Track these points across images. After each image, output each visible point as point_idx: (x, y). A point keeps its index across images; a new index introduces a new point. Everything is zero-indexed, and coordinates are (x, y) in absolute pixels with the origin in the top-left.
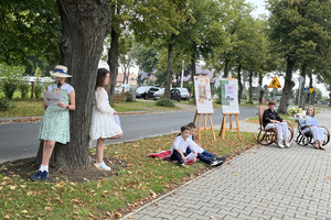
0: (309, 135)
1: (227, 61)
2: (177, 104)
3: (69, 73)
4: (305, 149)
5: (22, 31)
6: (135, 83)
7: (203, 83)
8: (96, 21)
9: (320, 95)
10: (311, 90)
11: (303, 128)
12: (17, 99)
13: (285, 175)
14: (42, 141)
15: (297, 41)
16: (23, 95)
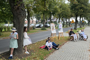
0: (82, 37)
1: (59, 16)
2: (47, 29)
3: (16, 29)
4: (81, 41)
5: (3, 14)
6: (35, 23)
7: (53, 25)
8: (22, 15)
9: (85, 22)
10: (83, 22)
11: (81, 35)
12: (3, 32)
13: (76, 51)
14: (10, 48)
15: (78, 10)
16: (5, 30)
